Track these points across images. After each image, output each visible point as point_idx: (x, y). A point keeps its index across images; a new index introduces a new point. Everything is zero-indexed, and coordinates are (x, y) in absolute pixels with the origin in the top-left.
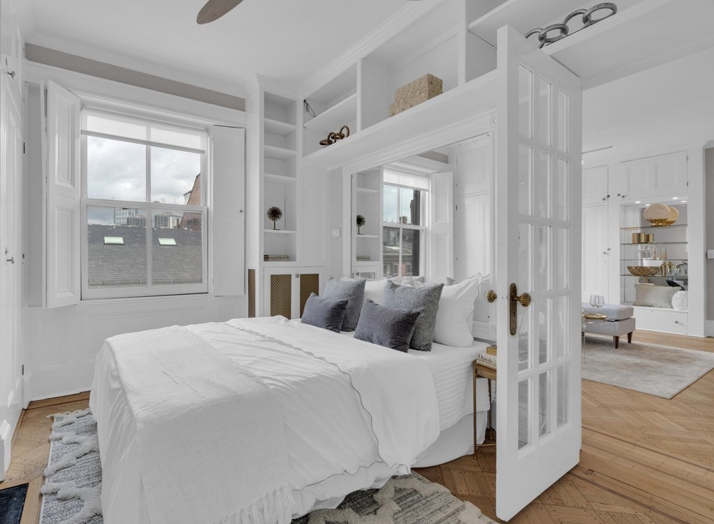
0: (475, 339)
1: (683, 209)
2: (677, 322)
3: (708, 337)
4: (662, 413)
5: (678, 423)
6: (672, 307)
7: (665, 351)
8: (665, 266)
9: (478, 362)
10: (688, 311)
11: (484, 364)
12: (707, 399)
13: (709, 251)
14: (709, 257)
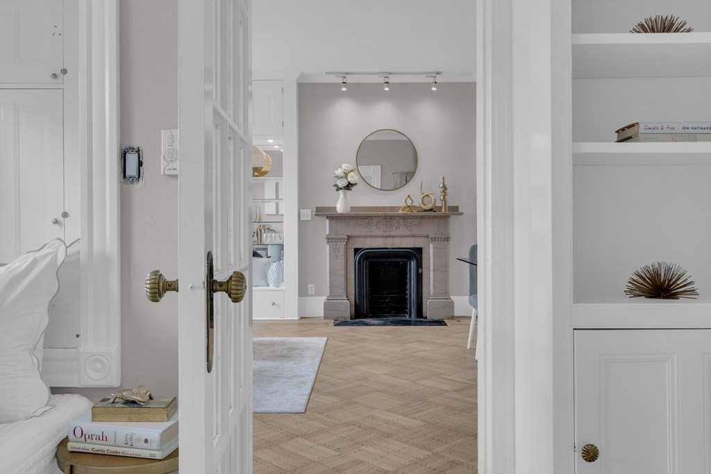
0: (55, 391)
1: (277, 156)
2: (273, 304)
3: (302, 318)
4: (305, 436)
5: (325, 445)
6: (268, 286)
7: (272, 344)
8: (261, 231)
9: (71, 446)
10: (284, 288)
11: (89, 447)
12: (335, 401)
13: (302, 210)
14: (301, 219)
